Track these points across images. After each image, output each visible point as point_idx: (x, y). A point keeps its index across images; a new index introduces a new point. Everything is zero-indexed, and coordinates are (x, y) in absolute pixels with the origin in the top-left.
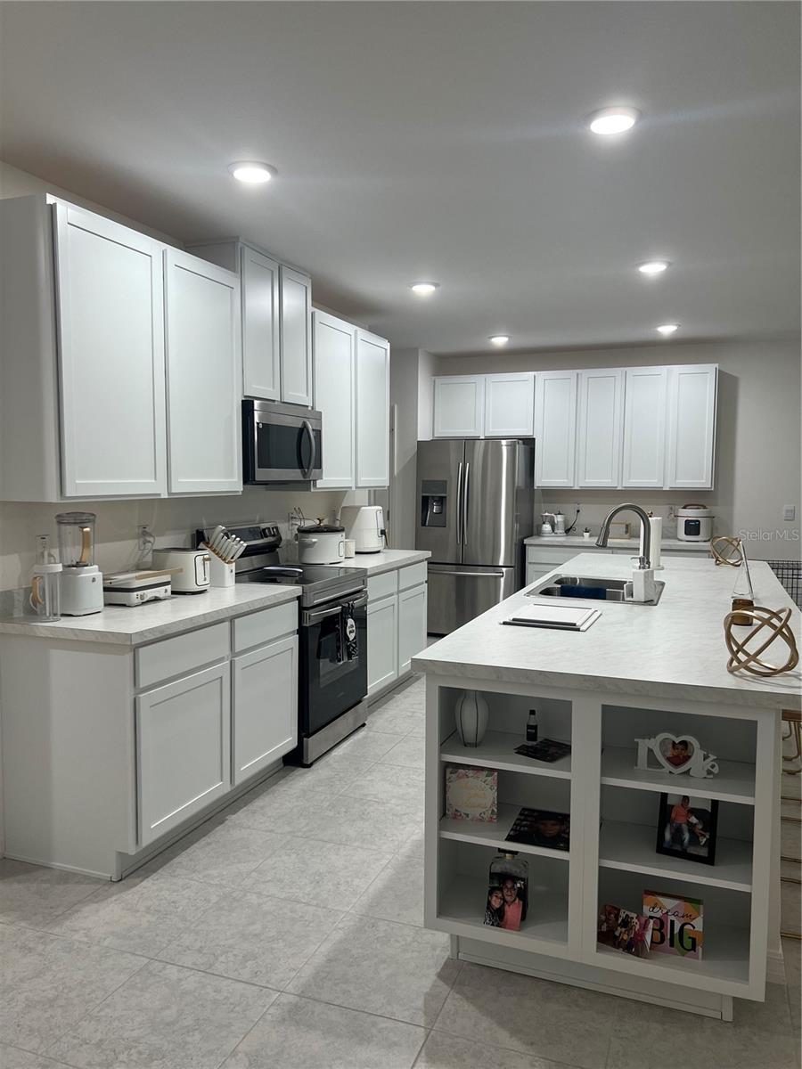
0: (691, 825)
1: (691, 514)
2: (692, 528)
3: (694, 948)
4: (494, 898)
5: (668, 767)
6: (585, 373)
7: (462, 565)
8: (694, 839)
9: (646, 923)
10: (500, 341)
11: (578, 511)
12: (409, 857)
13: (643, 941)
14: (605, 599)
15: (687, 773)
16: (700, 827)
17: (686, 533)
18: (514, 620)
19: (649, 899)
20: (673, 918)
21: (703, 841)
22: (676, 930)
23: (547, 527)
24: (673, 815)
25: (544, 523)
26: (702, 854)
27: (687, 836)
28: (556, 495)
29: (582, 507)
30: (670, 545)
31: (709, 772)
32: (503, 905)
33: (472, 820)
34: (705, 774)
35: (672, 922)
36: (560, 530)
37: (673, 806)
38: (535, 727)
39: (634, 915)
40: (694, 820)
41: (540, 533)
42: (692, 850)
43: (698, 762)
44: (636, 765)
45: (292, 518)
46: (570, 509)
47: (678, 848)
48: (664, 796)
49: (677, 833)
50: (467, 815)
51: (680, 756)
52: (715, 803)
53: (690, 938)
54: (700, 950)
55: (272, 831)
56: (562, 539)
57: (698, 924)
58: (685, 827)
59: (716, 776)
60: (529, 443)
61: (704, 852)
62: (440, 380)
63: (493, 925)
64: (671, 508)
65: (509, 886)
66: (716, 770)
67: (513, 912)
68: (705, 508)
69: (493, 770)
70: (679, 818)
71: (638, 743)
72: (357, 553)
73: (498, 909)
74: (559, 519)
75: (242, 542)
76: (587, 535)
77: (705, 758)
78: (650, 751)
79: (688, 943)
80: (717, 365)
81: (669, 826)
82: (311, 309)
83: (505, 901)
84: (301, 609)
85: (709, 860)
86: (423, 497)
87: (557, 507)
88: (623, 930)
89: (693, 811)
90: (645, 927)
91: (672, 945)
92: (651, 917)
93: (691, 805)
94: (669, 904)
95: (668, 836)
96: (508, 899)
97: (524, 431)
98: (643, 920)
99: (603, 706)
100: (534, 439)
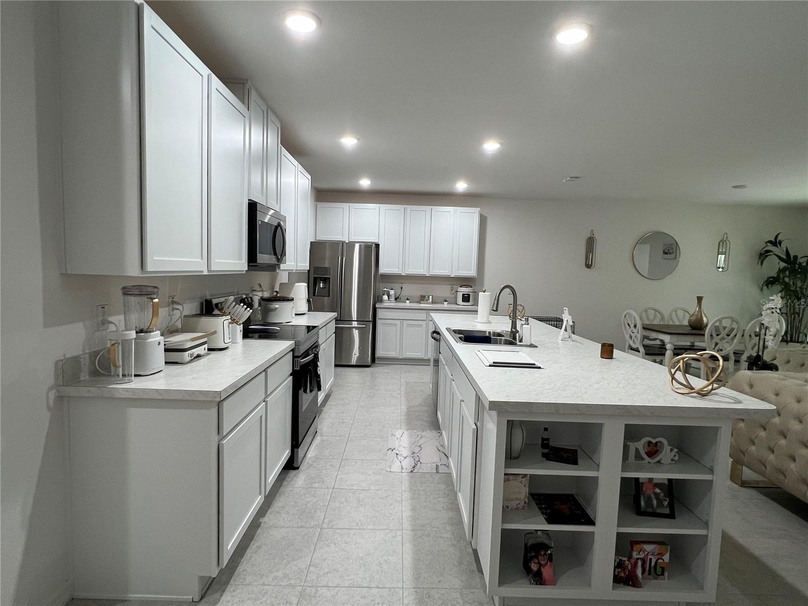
0: (655, 494)
1: (465, 290)
2: (466, 298)
3: (663, 574)
4: (533, 564)
5: (647, 459)
6: (409, 208)
7: (340, 320)
8: (660, 504)
10: (365, 183)
11: (402, 288)
13: (636, 576)
15: (659, 462)
16: (662, 495)
17: (463, 301)
19: (637, 547)
20: (650, 557)
21: (666, 503)
22: (653, 564)
23: (385, 297)
24: (644, 489)
25: (384, 295)
26: (666, 513)
27: (655, 502)
28: (389, 278)
29: (404, 286)
30: (452, 308)
31: (672, 460)
32: (540, 568)
33: (511, 510)
34: (670, 461)
35: (651, 559)
36: (393, 299)
37: (643, 483)
38: (548, 440)
40: (657, 490)
41: (381, 301)
42: (659, 511)
43: (667, 453)
44: (628, 460)
46: (397, 286)
47: (650, 510)
48: (637, 479)
49: (649, 500)
50: (508, 507)
51: (653, 451)
52: (670, 480)
53: (660, 567)
54: (667, 573)
56: (393, 304)
57: (666, 558)
58: (653, 496)
59: (676, 462)
60: (377, 246)
61: (667, 511)
62: (320, 205)
63: (537, 584)
64: (452, 287)
65: (542, 553)
66: (676, 458)
67: (546, 572)
68: (471, 287)
69: (525, 476)
70: (648, 490)
71: (629, 445)
73: (536, 571)
74: (392, 292)
75: (249, 309)
76: (408, 302)
77: (672, 450)
78: (637, 450)
79: (659, 571)
80: (479, 209)
81: (642, 497)
82: (280, 145)
83: (540, 565)
84: (294, 357)
85: (671, 516)
86: (314, 277)
87: (392, 285)
88: (620, 570)
89: (657, 485)
90: (635, 566)
91: (650, 574)
92: (638, 559)
94: (649, 548)
95: (643, 503)
96: (543, 563)
97: (372, 239)
98: (633, 561)
99: (626, 425)
100: (379, 244)
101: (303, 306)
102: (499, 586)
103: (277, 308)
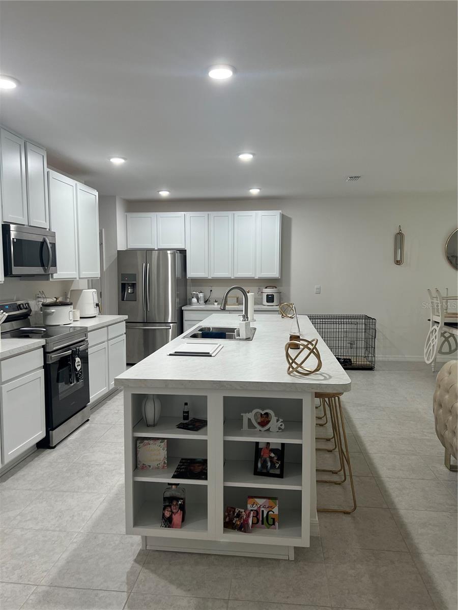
0: (271, 457)
1: (269, 291)
2: (270, 299)
3: (274, 524)
4: (166, 512)
5: (259, 427)
6: (213, 214)
7: (147, 323)
8: (273, 466)
9: (250, 513)
10: (164, 194)
11: (211, 291)
12: (116, 494)
13: (248, 524)
14: (225, 338)
15: (268, 430)
16: (276, 458)
17: (267, 302)
18: (175, 352)
19: (251, 501)
20: (263, 509)
21: (277, 465)
22: (265, 515)
23: (194, 300)
24: (262, 454)
25: (193, 298)
26: (277, 473)
27: (269, 464)
28: (198, 282)
29: (214, 289)
30: (259, 308)
31: (280, 429)
32: (171, 515)
33: (152, 469)
34: (277, 430)
35: (263, 511)
36: (202, 302)
37: (262, 449)
38: (187, 412)
39: (243, 510)
40: (272, 455)
41: (191, 304)
42: (272, 471)
43: (274, 423)
44: (242, 428)
45: (38, 297)
46: (207, 289)
47: (265, 471)
48: (257, 443)
49: (265, 462)
50: (150, 466)
51: (264, 421)
52: (283, 445)
53: (272, 518)
54: (277, 523)
55: (30, 489)
56: (203, 307)
57: (276, 510)
58: (268, 459)
59: (283, 430)
60: (183, 252)
61: (278, 472)
62: (130, 215)
63: (166, 527)
64: (259, 289)
65: (175, 503)
66: (283, 427)
67: (177, 518)
68: (276, 288)
69: (164, 439)
70: (265, 455)
71: (243, 416)
72: (81, 318)
73: (168, 517)
74: (201, 295)
75: (4, 313)
76: (216, 304)
77: (278, 421)
78: (249, 420)
79: (271, 521)
80: (280, 211)
81: (260, 460)
82: (46, 169)
83: (172, 512)
84: (45, 353)
85: (281, 476)
86: (122, 284)
87: (200, 288)
88: (237, 519)
89: (273, 450)
90: (248, 516)
91: (263, 524)
92: (252, 510)
93: (271, 447)
94: (261, 502)
95: (259, 465)
96: (174, 511)
97: (181, 246)
98: (247, 512)
99: (224, 397)
100: (186, 250)
101: (92, 310)
102: (133, 527)
103: (53, 312)
